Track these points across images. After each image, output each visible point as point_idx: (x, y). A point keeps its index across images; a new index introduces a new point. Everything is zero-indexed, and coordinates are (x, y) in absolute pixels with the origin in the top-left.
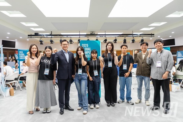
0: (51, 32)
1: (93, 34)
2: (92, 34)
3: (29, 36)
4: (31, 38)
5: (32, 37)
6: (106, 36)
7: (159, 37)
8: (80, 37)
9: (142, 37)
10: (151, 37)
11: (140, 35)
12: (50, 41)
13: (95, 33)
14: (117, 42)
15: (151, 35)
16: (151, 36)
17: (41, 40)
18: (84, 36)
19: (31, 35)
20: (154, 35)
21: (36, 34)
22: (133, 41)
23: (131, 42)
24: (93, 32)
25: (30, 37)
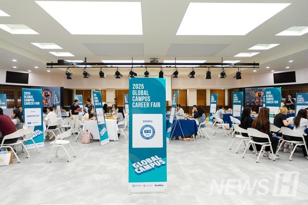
0: (86, 58)
1: (156, 62)
2: (154, 63)
3: (48, 64)
4: (52, 68)
5: (53, 66)
6: (177, 66)
7: (268, 68)
8: (132, 67)
9: (238, 68)
10: (254, 68)
11: (235, 64)
12: (83, 74)
13: (158, 61)
14: (195, 76)
15: (254, 64)
16: (253, 66)
17: (69, 71)
18: (140, 66)
19: (52, 64)
20: (258, 64)
21: (61, 62)
22: (223, 75)
23: (220, 76)
24: (155, 59)
25: (51, 66)
